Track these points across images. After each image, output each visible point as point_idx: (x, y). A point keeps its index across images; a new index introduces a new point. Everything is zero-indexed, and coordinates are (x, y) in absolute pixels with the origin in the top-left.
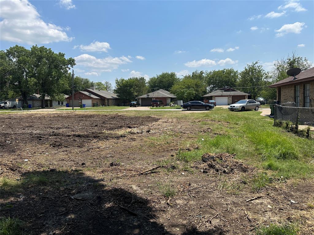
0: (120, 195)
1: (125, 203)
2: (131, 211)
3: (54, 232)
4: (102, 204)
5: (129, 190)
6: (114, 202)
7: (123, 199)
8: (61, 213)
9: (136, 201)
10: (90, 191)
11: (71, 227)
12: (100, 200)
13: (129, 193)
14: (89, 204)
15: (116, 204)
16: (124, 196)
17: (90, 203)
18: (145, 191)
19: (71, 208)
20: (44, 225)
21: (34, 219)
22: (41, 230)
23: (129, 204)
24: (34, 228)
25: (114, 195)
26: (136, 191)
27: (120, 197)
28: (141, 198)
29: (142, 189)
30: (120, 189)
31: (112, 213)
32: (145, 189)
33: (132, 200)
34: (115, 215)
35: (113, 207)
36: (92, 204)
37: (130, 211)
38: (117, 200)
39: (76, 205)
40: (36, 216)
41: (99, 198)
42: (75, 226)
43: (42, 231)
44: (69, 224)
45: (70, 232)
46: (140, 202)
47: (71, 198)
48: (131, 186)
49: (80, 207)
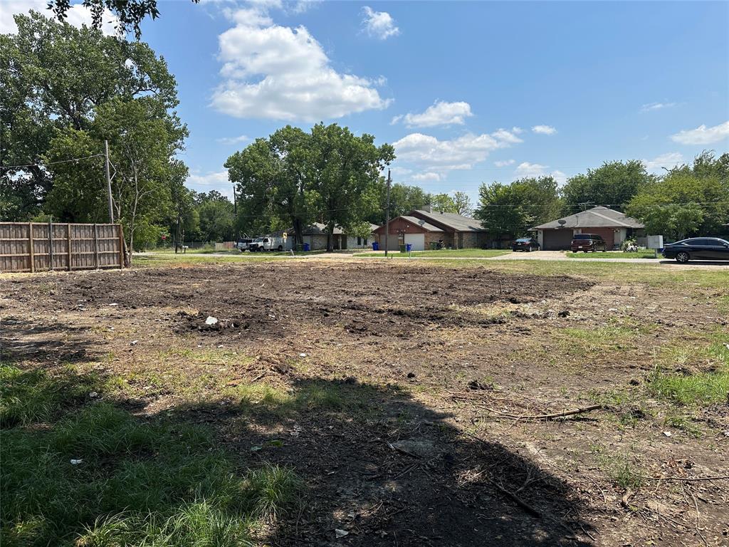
0: (496, 460)
1: (510, 480)
2: (525, 504)
3: (358, 513)
4: (455, 473)
5: (517, 452)
6: (484, 474)
7: (504, 470)
8: (370, 477)
9: (537, 482)
10: (428, 438)
11: (391, 512)
12: (450, 463)
13: (520, 459)
14: (427, 468)
15: (486, 478)
16: (507, 464)
17: (429, 466)
18: (558, 462)
19: (389, 469)
20: (338, 494)
21: (320, 477)
22: (334, 503)
23: (520, 487)
24: (320, 497)
25: (482, 457)
26: (536, 457)
27: (498, 464)
28: (550, 477)
29: (550, 455)
30: (496, 445)
31: (478, 497)
32: (558, 458)
33: (526, 478)
34: (486, 504)
35: (482, 485)
36: (432, 470)
37: (522, 501)
38: (491, 470)
39: (399, 465)
40: (323, 472)
41: (447, 457)
42: (399, 510)
43: (335, 506)
44: (387, 504)
45: (390, 520)
46: (548, 487)
47: (388, 447)
48: (523, 444)
49: (408, 469)
